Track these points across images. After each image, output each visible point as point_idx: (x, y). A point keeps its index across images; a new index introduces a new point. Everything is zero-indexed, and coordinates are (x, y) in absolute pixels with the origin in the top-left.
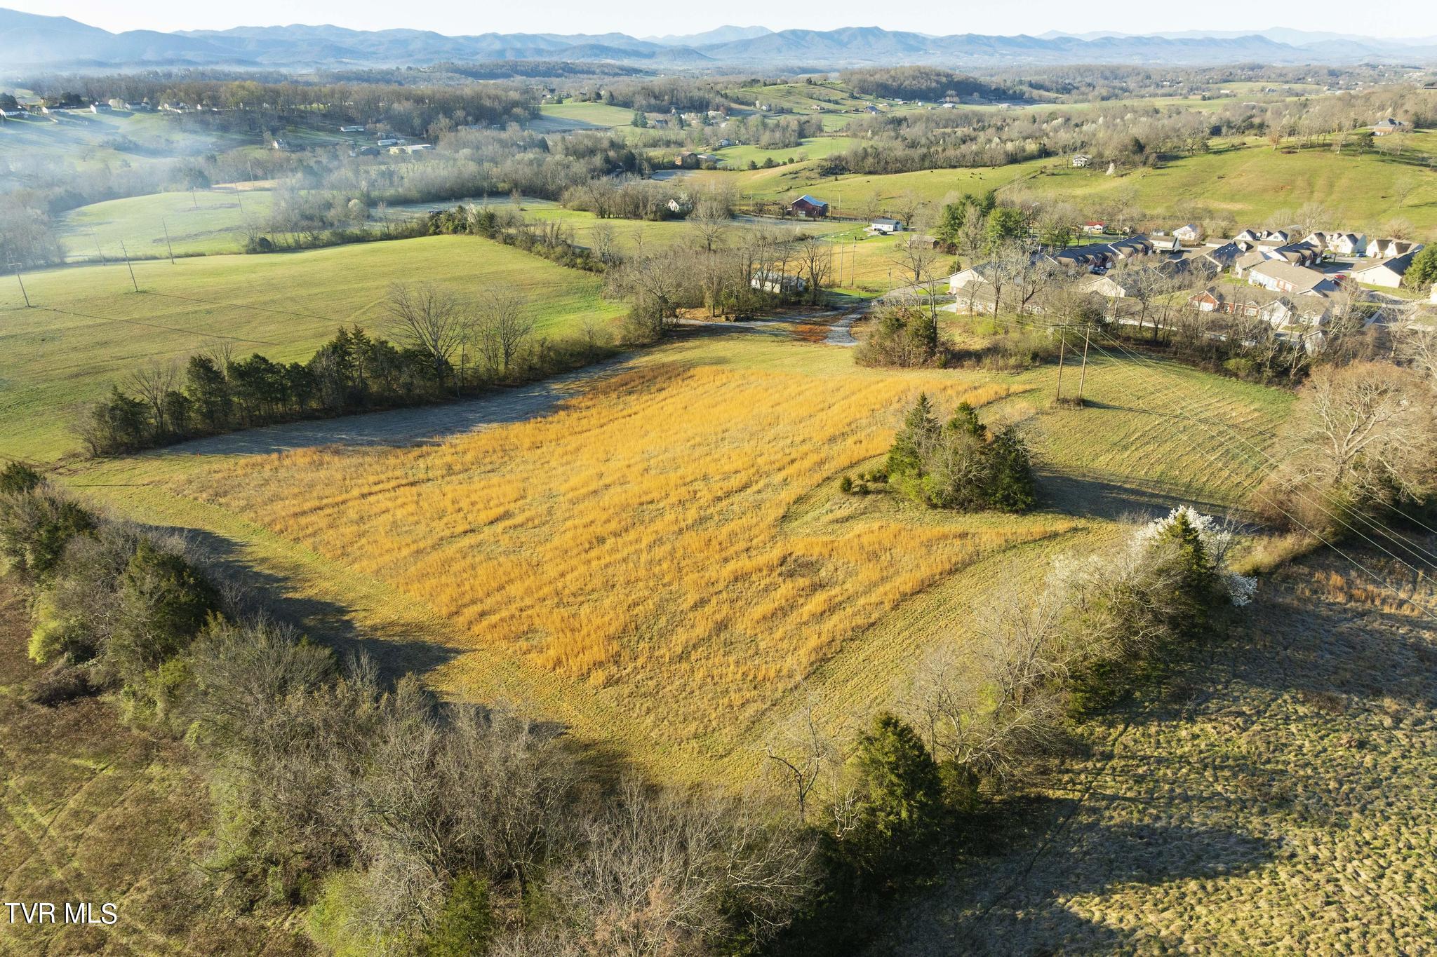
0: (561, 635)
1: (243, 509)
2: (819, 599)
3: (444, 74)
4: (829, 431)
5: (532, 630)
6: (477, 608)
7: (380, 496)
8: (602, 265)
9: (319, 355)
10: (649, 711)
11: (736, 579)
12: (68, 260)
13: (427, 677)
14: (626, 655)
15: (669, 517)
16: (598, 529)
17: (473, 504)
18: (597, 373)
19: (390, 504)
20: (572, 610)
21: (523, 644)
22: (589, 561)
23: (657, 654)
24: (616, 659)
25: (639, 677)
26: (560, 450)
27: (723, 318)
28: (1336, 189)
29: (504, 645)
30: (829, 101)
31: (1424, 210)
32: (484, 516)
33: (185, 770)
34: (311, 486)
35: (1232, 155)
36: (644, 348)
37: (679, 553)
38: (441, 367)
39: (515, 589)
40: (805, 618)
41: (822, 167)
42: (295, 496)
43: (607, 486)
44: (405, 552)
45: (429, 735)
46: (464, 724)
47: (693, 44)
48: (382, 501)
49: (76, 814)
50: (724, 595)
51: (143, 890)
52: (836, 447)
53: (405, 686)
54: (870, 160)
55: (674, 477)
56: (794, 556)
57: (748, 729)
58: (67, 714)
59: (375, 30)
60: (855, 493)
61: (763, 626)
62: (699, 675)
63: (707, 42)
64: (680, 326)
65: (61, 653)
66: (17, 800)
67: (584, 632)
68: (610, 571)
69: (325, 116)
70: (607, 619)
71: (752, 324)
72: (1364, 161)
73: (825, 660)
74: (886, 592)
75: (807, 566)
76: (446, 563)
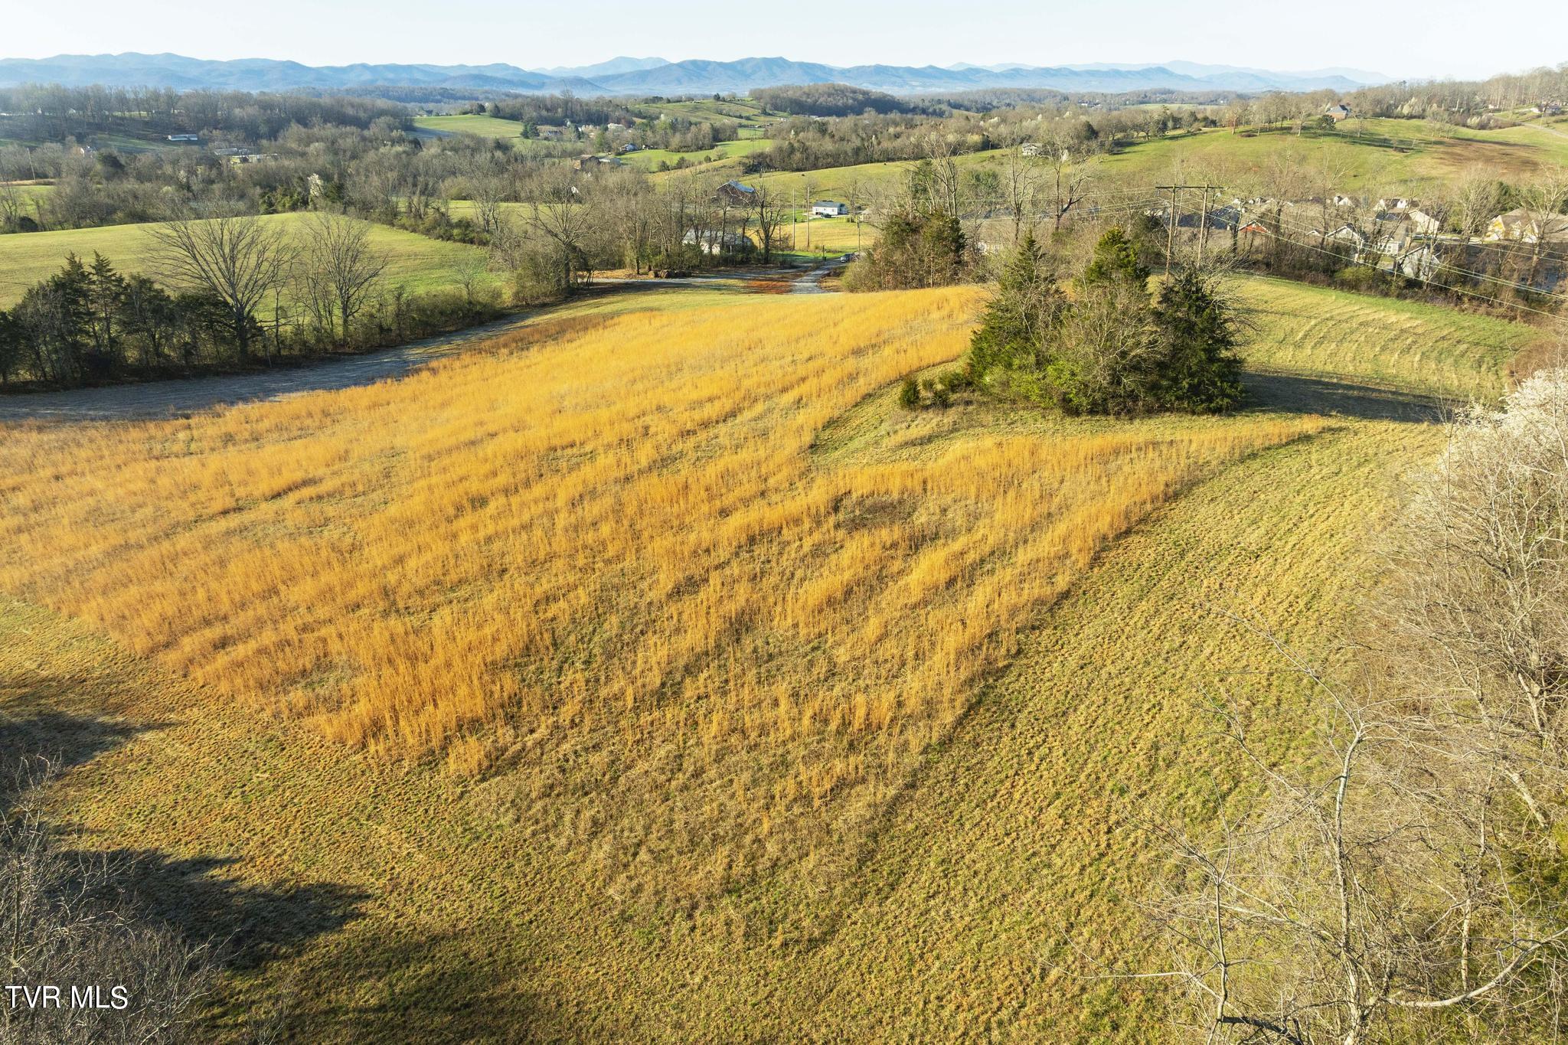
0: (387, 671)
4: (848, 344)
5: (324, 664)
6: (215, 633)
8: (486, 236)
10: (597, 828)
11: (752, 540)
14: (533, 699)
15: (604, 460)
16: (475, 487)
20: (414, 621)
21: (298, 696)
22: (455, 536)
23: (603, 692)
24: (511, 712)
25: (566, 747)
27: (651, 274)
29: (256, 702)
30: (741, 117)
37: (630, 510)
38: (243, 326)
39: (298, 593)
40: (916, 596)
41: (744, 164)
43: (492, 435)
47: (587, 75)
50: (735, 569)
52: (866, 362)
54: (798, 156)
55: (604, 414)
56: (854, 496)
57: (866, 856)
59: (225, 59)
60: (926, 408)
61: (831, 617)
62: (710, 732)
63: (601, 73)
64: (592, 284)
67: (438, 659)
68: (497, 546)
69: (148, 124)
70: (488, 631)
71: (690, 280)
75: (885, 510)
76: (171, 561)
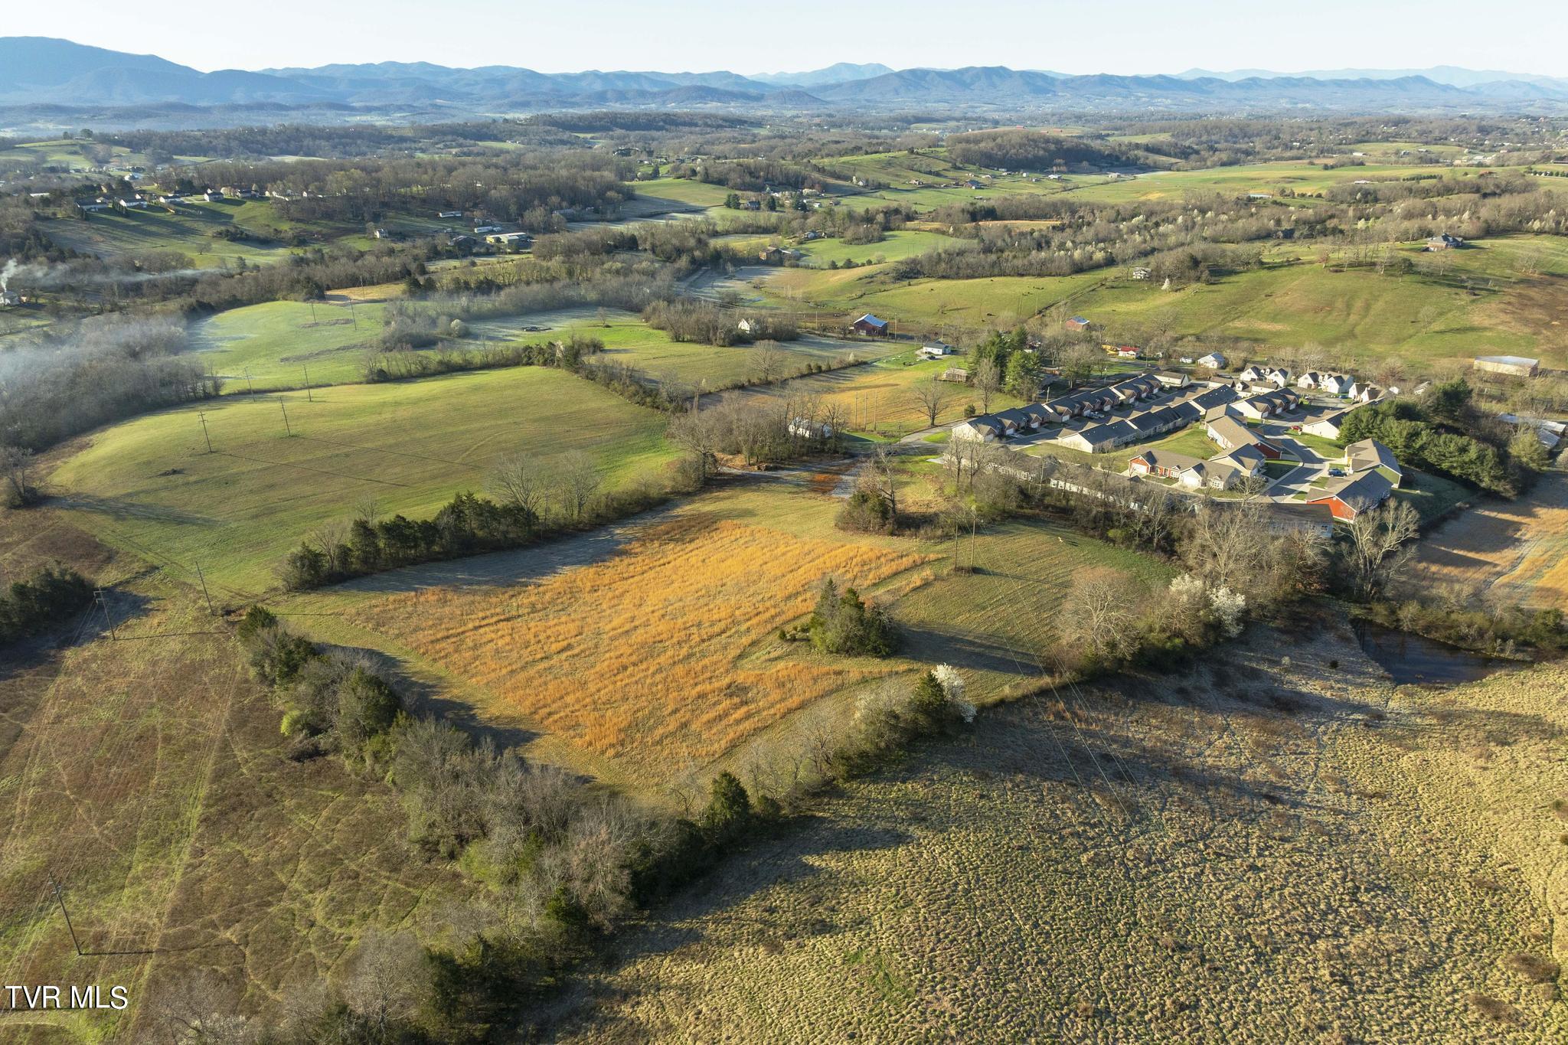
0: (593, 727)
1: (397, 636)
2: (743, 710)
3: (541, 128)
4: (791, 590)
5: (578, 725)
6: (547, 710)
7: (487, 629)
8: (667, 405)
9: (442, 513)
10: (635, 771)
11: (699, 696)
12: (222, 393)
13: (520, 751)
14: (628, 740)
15: (670, 653)
16: (624, 660)
17: (548, 637)
18: (649, 520)
19: (493, 636)
20: (601, 713)
21: (572, 733)
22: (616, 682)
23: (645, 740)
24: (622, 742)
25: (633, 752)
26: (610, 595)
27: (756, 467)
28: (1372, 312)
29: (561, 733)
30: (930, 173)
31: (1448, 337)
32: (555, 647)
33: (385, 798)
34: (440, 619)
35: (1284, 271)
36: (688, 495)
37: (670, 678)
38: (530, 517)
39: (569, 699)
40: (731, 722)
41: (898, 270)
42: (431, 627)
43: (636, 628)
44: (504, 671)
45: (519, 776)
46: (536, 771)
47: (806, 84)
48: (487, 633)
49: (329, 819)
50: (690, 706)
51: (374, 854)
52: (789, 604)
53: (508, 753)
54: (943, 264)
55: (680, 622)
56: (737, 683)
58: (309, 766)
60: (787, 640)
61: (706, 726)
62: (665, 753)
63: (821, 81)
64: (720, 474)
65: (301, 730)
66: (292, 812)
67: (607, 726)
68: (627, 688)
69: (424, 201)
70: (620, 718)
72: (1404, 283)
73: (735, 746)
74: (781, 708)
75: (745, 690)
76: (530, 679)
